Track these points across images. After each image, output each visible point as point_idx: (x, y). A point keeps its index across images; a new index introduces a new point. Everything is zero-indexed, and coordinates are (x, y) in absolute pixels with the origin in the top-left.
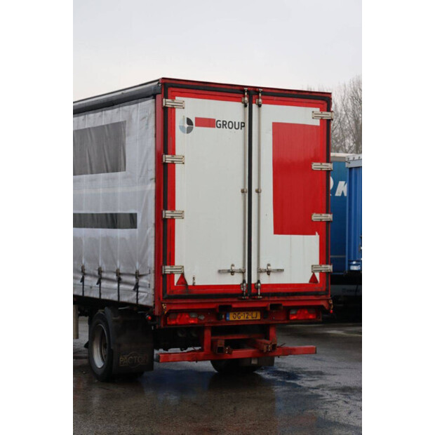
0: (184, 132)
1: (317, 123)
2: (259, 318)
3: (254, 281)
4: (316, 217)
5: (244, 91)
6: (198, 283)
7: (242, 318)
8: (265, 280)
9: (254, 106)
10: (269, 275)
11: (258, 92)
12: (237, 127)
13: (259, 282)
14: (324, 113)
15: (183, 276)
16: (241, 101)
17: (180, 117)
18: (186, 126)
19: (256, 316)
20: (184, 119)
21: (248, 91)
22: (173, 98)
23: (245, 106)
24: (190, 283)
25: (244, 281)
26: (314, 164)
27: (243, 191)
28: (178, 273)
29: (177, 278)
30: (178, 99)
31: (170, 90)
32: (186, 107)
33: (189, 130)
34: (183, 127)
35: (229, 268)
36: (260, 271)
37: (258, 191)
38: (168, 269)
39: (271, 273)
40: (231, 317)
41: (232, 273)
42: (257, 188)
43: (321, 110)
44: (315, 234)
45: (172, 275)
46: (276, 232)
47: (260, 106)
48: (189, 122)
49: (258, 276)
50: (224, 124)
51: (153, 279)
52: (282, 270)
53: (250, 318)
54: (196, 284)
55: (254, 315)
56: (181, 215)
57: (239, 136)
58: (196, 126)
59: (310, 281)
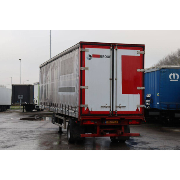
0: (88, 59)
1: (139, 55)
2: (117, 123)
3: (114, 110)
4: (138, 88)
5: (111, 45)
6: (93, 110)
7: (111, 123)
8: (119, 110)
9: (115, 50)
10: (120, 108)
11: (116, 45)
12: (108, 57)
13: (116, 110)
14: (142, 52)
15: (88, 108)
16: (109, 48)
17: (87, 55)
18: (89, 57)
19: (117, 122)
20: (88, 55)
21: (112, 45)
22: (84, 48)
23: (111, 50)
24: (90, 110)
25: (111, 110)
26: (138, 69)
27: (110, 79)
28: (86, 107)
29: (85, 109)
30: (86, 48)
31: (83, 46)
32: (89, 51)
33: (90, 59)
34: (88, 58)
35: (105, 105)
36: (116, 107)
37: (116, 79)
38: (82, 106)
39: (121, 108)
40: (107, 122)
41: (106, 107)
42: (115, 78)
43: (140, 51)
44: (138, 94)
45: (84, 108)
46: (123, 93)
47: (116, 50)
48: (90, 56)
49: (116, 109)
50: (103, 56)
51: (78, 109)
52: (125, 107)
53: (114, 123)
54: (93, 111)
55: (116, 122)
56: (87, 87)
57: (109, 60)
58: (93, 57)
59: (136, 110)
